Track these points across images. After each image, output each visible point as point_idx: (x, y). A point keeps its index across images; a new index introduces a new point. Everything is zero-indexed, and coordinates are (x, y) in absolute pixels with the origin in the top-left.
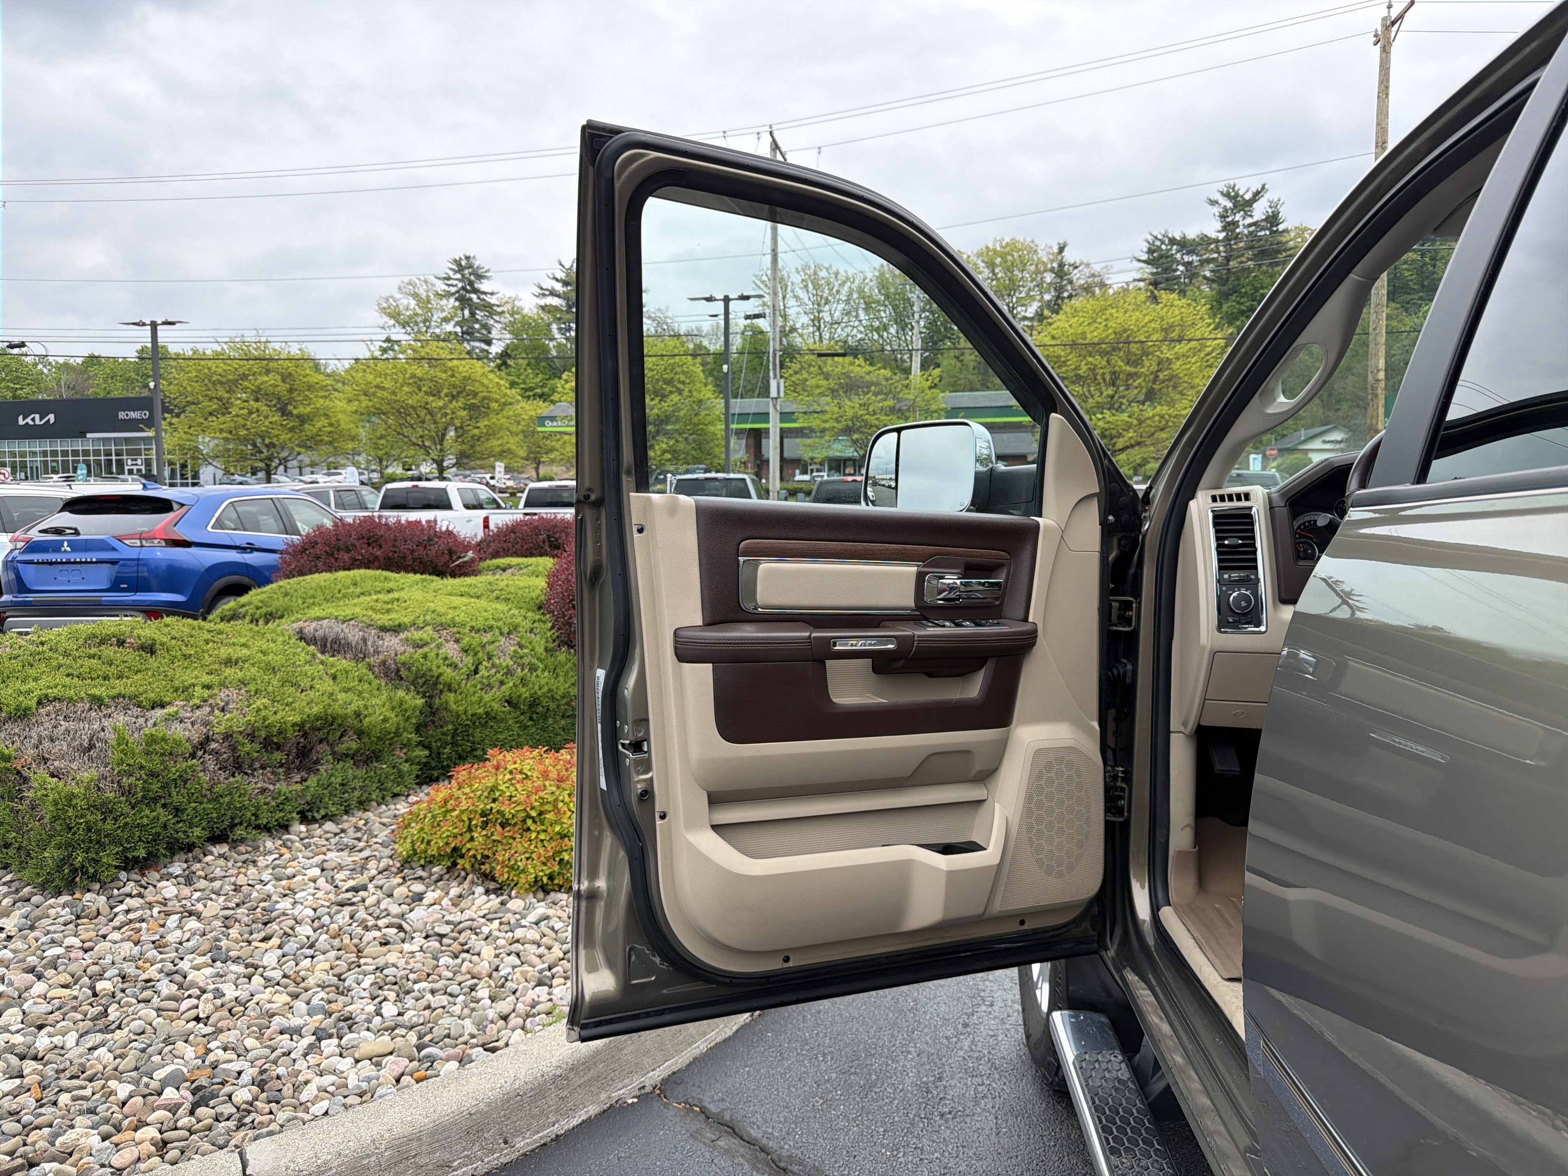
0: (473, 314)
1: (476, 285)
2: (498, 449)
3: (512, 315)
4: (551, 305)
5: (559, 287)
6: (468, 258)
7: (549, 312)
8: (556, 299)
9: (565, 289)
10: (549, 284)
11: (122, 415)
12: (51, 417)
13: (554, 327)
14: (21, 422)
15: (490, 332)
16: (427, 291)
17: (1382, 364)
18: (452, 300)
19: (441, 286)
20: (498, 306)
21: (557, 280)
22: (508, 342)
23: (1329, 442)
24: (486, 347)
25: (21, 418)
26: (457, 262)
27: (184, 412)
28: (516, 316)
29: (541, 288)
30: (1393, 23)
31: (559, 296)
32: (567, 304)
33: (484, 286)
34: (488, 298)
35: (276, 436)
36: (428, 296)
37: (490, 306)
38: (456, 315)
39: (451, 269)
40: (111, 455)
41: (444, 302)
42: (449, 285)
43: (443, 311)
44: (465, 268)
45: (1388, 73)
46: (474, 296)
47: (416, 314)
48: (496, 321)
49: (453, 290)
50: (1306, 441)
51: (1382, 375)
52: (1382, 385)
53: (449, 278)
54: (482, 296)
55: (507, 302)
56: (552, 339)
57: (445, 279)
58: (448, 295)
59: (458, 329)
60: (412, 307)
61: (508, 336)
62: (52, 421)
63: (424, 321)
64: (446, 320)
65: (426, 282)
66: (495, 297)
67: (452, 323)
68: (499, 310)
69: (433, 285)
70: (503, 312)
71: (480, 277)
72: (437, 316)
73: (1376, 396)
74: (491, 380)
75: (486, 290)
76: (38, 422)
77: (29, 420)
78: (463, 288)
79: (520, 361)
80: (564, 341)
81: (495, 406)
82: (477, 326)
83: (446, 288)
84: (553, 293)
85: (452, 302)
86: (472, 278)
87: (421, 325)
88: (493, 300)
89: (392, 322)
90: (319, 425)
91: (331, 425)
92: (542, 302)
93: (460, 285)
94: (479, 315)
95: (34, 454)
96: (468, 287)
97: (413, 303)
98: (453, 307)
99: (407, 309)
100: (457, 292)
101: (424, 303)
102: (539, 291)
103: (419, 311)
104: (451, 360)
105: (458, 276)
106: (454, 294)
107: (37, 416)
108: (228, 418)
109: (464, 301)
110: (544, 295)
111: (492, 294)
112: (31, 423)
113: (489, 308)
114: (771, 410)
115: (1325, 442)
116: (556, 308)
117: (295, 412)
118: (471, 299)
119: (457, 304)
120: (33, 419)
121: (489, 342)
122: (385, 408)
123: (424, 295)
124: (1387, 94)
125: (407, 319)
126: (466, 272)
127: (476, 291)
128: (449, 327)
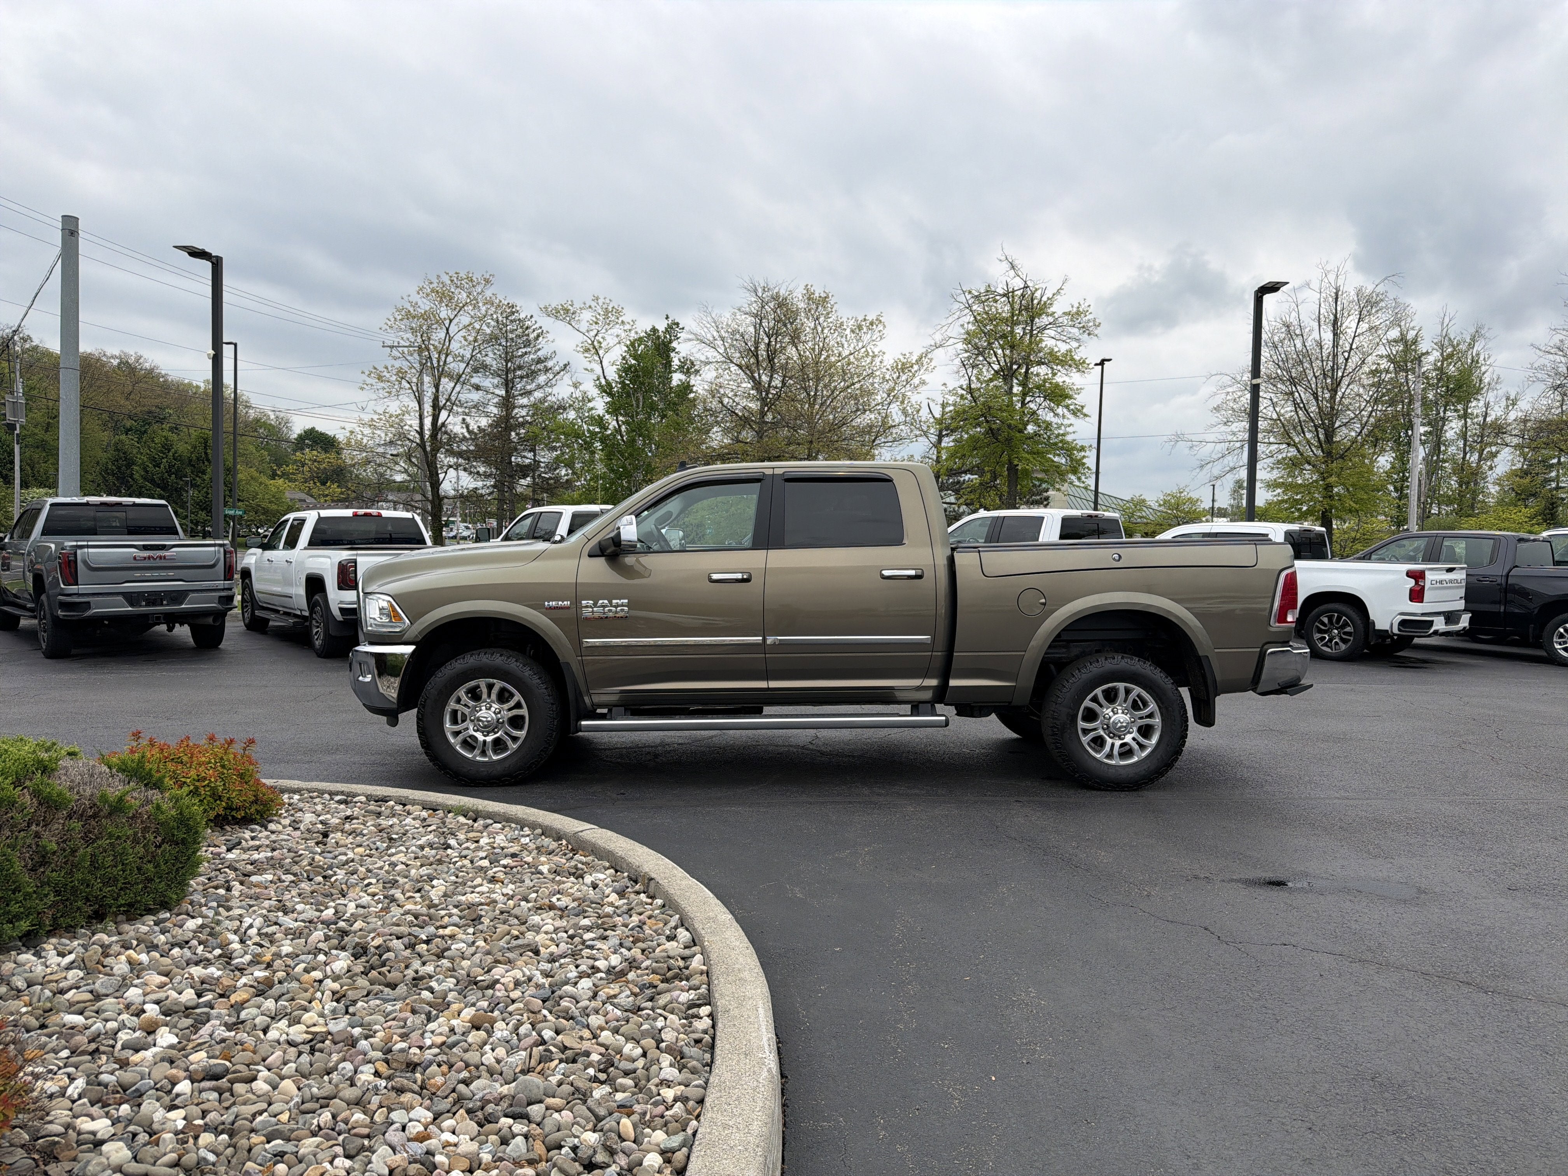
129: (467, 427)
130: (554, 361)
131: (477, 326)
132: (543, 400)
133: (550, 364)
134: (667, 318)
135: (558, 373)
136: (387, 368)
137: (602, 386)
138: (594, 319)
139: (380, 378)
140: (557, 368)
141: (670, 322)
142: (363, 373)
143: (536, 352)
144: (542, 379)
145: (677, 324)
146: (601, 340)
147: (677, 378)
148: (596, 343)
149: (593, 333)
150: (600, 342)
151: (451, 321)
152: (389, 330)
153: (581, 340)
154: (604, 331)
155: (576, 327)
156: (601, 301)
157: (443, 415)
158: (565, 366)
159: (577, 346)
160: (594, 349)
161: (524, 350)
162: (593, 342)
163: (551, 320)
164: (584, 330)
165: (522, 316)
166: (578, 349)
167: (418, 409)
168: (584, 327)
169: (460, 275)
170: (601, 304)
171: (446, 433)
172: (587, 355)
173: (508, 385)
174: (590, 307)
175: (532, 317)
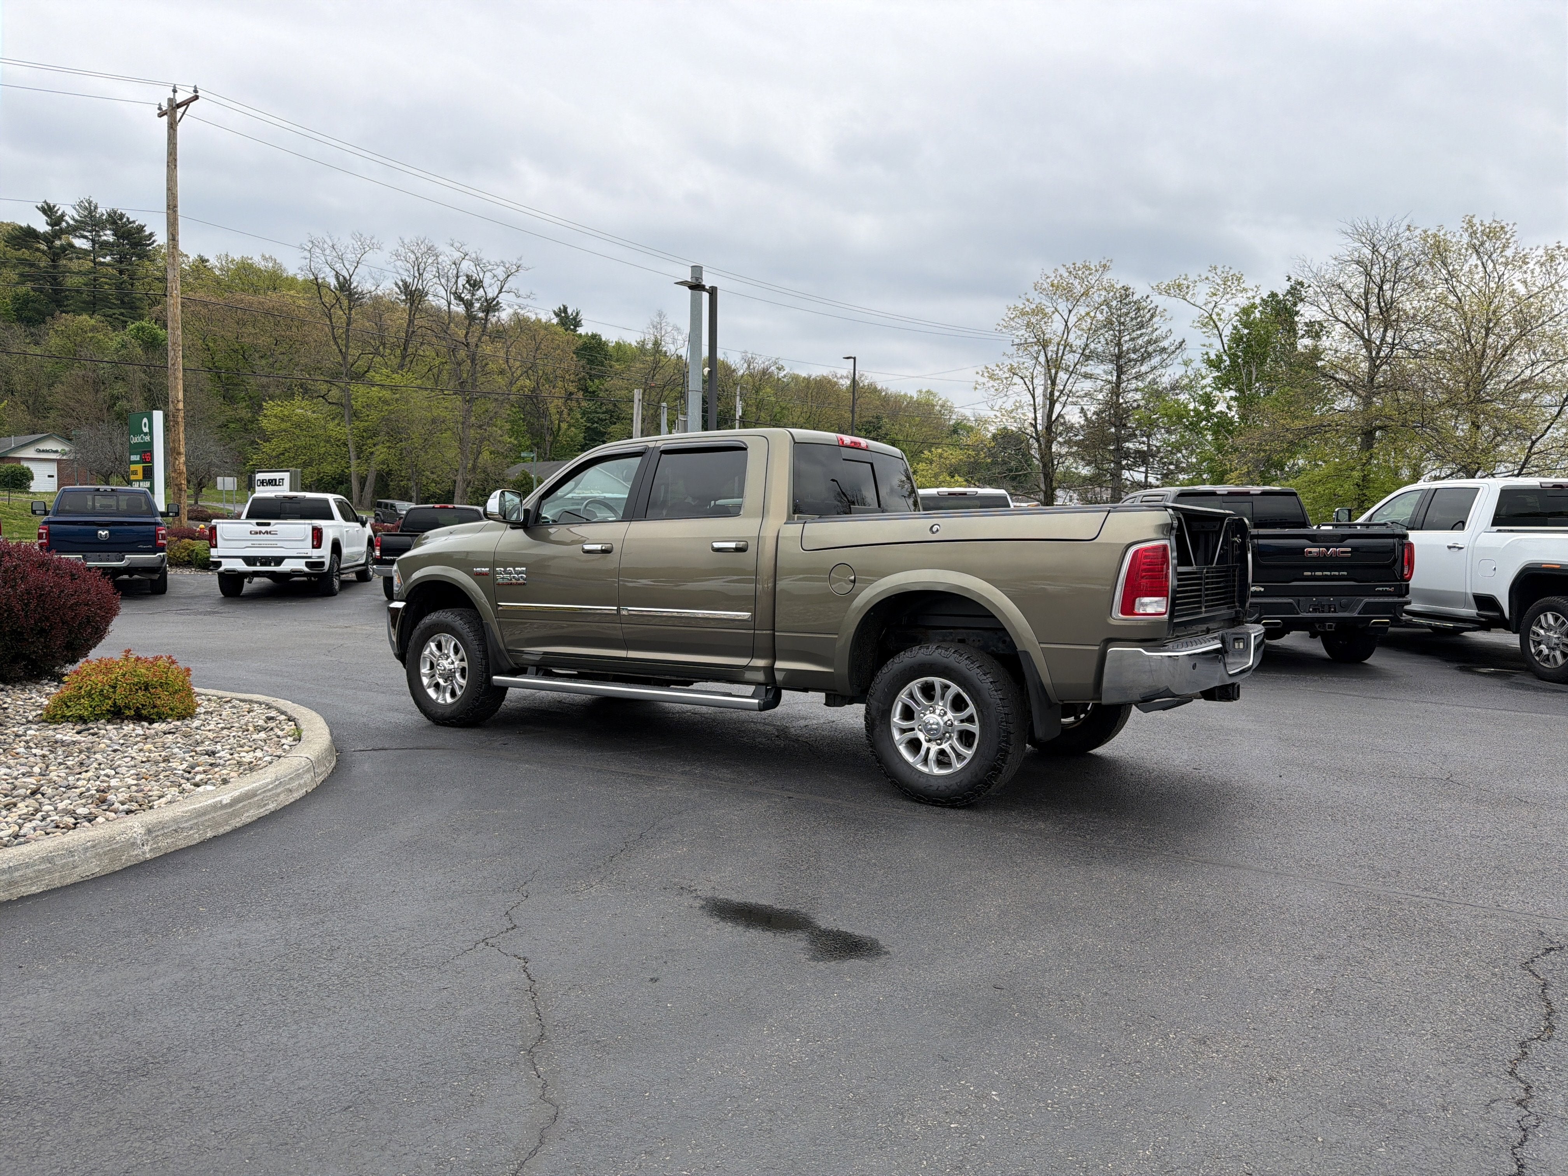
17: (181, 396)
23: (43, 451)
30: (179, 106)
45: (176, 148)
50: (13, 450)
51: (181, 406)
52: (182, 414)
73: (177, 423)
115: (39, 451)
124: (176, 166)
129: (1085, 416)
130: (1171, 339)
131: (1092, 314)
132: (1154, 382)
133: (1165, 344)
134: (1289, 279)
135: (1174, 352)
136: (998, 366)
137: (1212, 361)
138: (1212, 290)
139: (992, 377)
140: (1173, 348)
141: (1293, 282)
142: (977, 373)
143: (1153, 332)
144: (1156, 360)
145: (1301, 284)
146: (1220, 312)
147: (1304, 343)
148: (1214, 316)
149: (1212, 305)
150: (1218, 314)
151: (1070, 311)
152: (1004, 330)
153: (1198, 314)
154: (1223, 301)
155: (1192, 301)
156: (1219, 272)
157: (1058, 407)
158: (1181, 344)
159: (1194, 321)
160: (1210, 322)
161: (1139, 332)
162: (1211, 315)
163: (1164, 297)
164: (1200, 304)
165: (1135, 298)
166: (1196, 324)
167: (1032, 402)
168: (1200, 300)
169: (1077, 265)
170: (1219, 273)
171: (1064, 424)
172: (1205, 330)
173: (1120, 371)
174: (1207, 278)
175: (1148, 297)
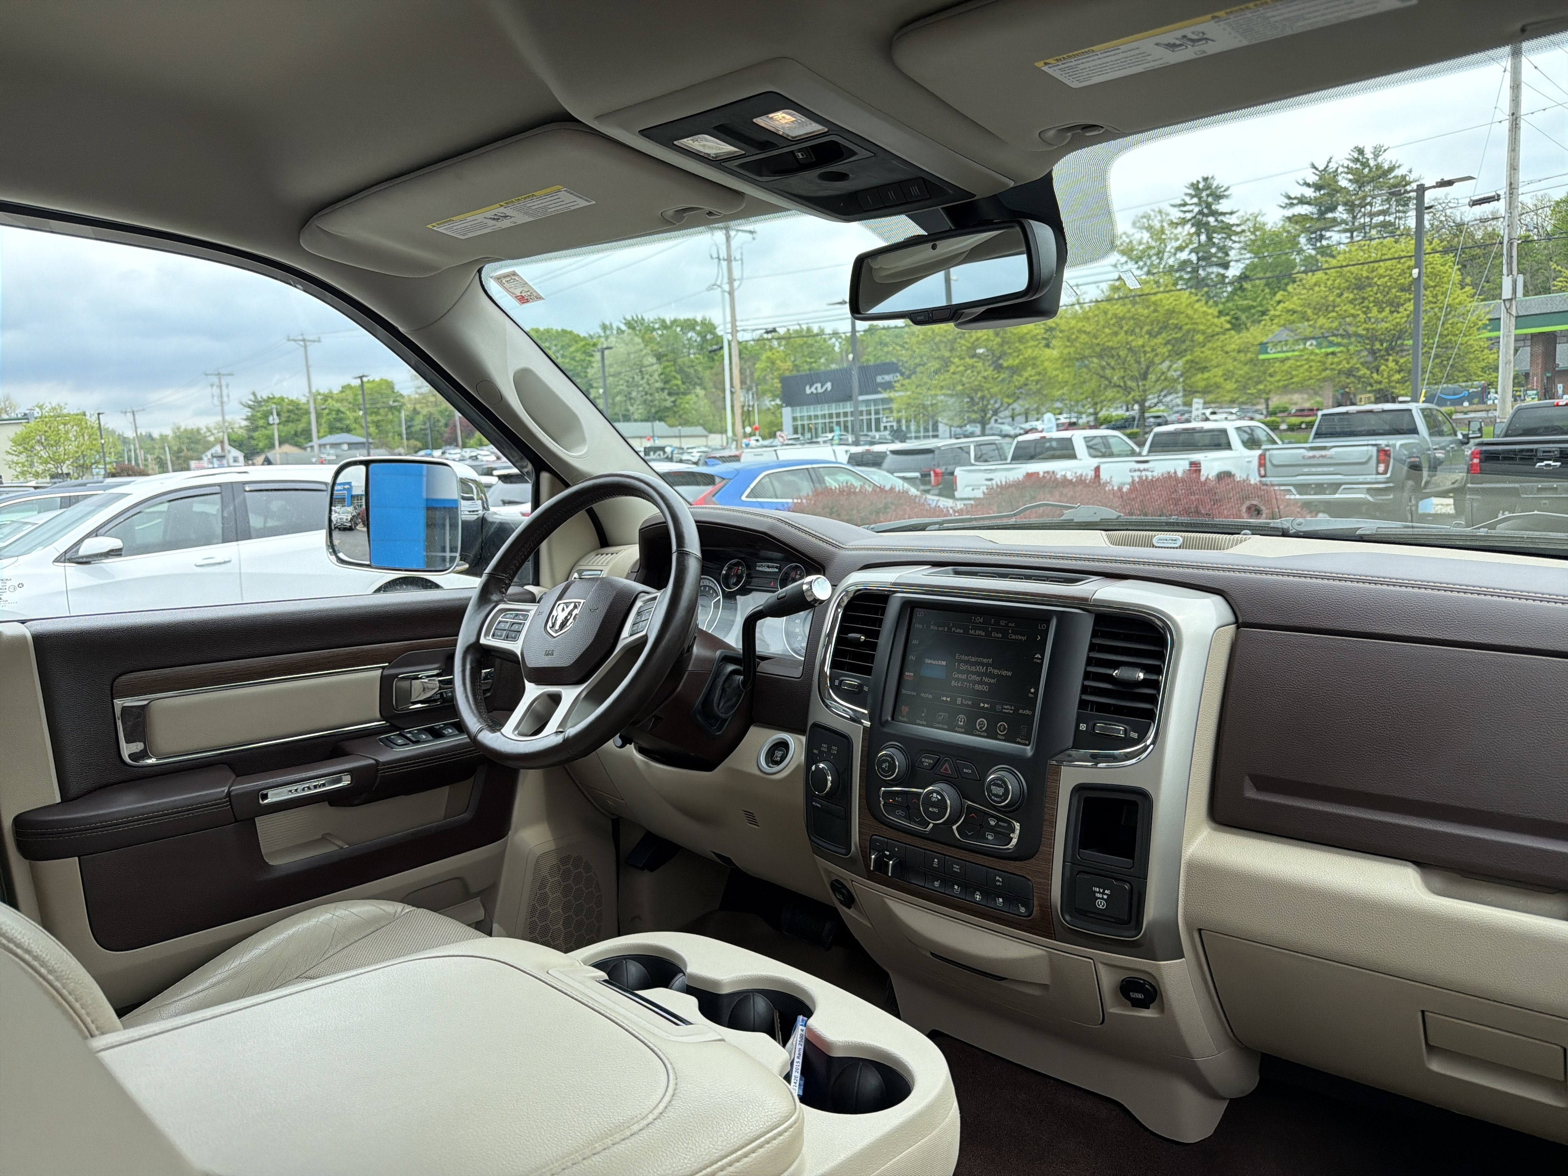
0: (1210, 238)
1: (1213, 207)
2: (1203, 384)
3: (1253, 233)
4: (1300, 215)
5: (1309, 193)
6: (1206, 179)
7: (1297, 223)
8: (1306, 207)
9: (1318, 194)
10: (1298, 191)
11: (879, 379)
12: (829, 385)
13: (1303, 240)
14: (808, 391)
15: (1227, 255)
16: (1162, 221)
18: (1188, 226)
19: (1176, 214)
20: (1238, 225)
21: (1308, 185)
22: (1248, 262)
24: (1222, 271)
25: (808, 387)
26: (1195, 186)
27: (915, 373)
28: (1258, 233)
29: (1289, 198)
31: (1309, 203)
32: (1320, 210)
33: (1223, 206)
34: (1227, 219)
35: (988, 389)
36: (1162, 227)
37: (1229, 227)
38: (1191, 242)
39: (1186, 194)
40: (870, 414)
41: (1179, 229)
42: (1185, 212)
43: (1177, 239)
44: (1203, 190)
46: (1211, 219)
47: (1150, 248)
48: (1235, 242)
49: (1189, 216)
53: (1185, 204)
54: (1220, 218)
55: (1248, 219)
56: (1300, 252)
57: (1181, 205)
58: (1183, 222)
59: (1194, 258)
60: (1145, 241)
61: (1248, 255)
62: (829, 389)
63: (1157, 254)
64: (1180, 249)
65: (1160, 212)
66: (1234, 216)
67: (1187, 251)
68: (1239, 229)
69: (1167, 214)
70: (1243, 231)
71: (1218, 197)
72: (1171, 246)
74: (1196, 311)
75: (1225, 211)
76: (820, 390)
77: (813, 390)
78: (1200, 212)
79: (1257, 282)
80: (1313, 252)
81: (1200, 338)
82: (1213, 250)
83: (1182, 215)
84: (1302, 201)
85: (1189, 229)
86: (1210, 199)
87: (1154, 258)
88: (1232, 220)
89: (1124, 259)
90: (1026, 374)
91: (1039, 374)
92: (1289, 212)
93: (1196, 209)
94: (1217, 238)
95: (816, 417)
96: (1205, 211)
97: (1146, 236)
98: (1189, 234)
99: (1140, 243)
100: (1194, 217)
101: (1158, 234)
102: (1287, 201)
103: (1154, 244)
104: (1155, 294)
105: (1195, 200)
106: (1190, 220)
107: (819, 385)
108: (947, 375)
109: (1199, 225)
110: (1292, 205)
111: (1231, 213)
112: (815, 392)
113: (1228, 230)
114: (1503, 315)
116: (1305, 218)
117: (1005, 364)
118: (1208, 223)
119: (1193, 230)
120: (816, 389)
121: (1226, 266)
122: (1087, 352)
123: (1157, 225)
125: (1140, 254)
126: (1204, 194)
127: (1214, 213)
128: (1183, 256)
